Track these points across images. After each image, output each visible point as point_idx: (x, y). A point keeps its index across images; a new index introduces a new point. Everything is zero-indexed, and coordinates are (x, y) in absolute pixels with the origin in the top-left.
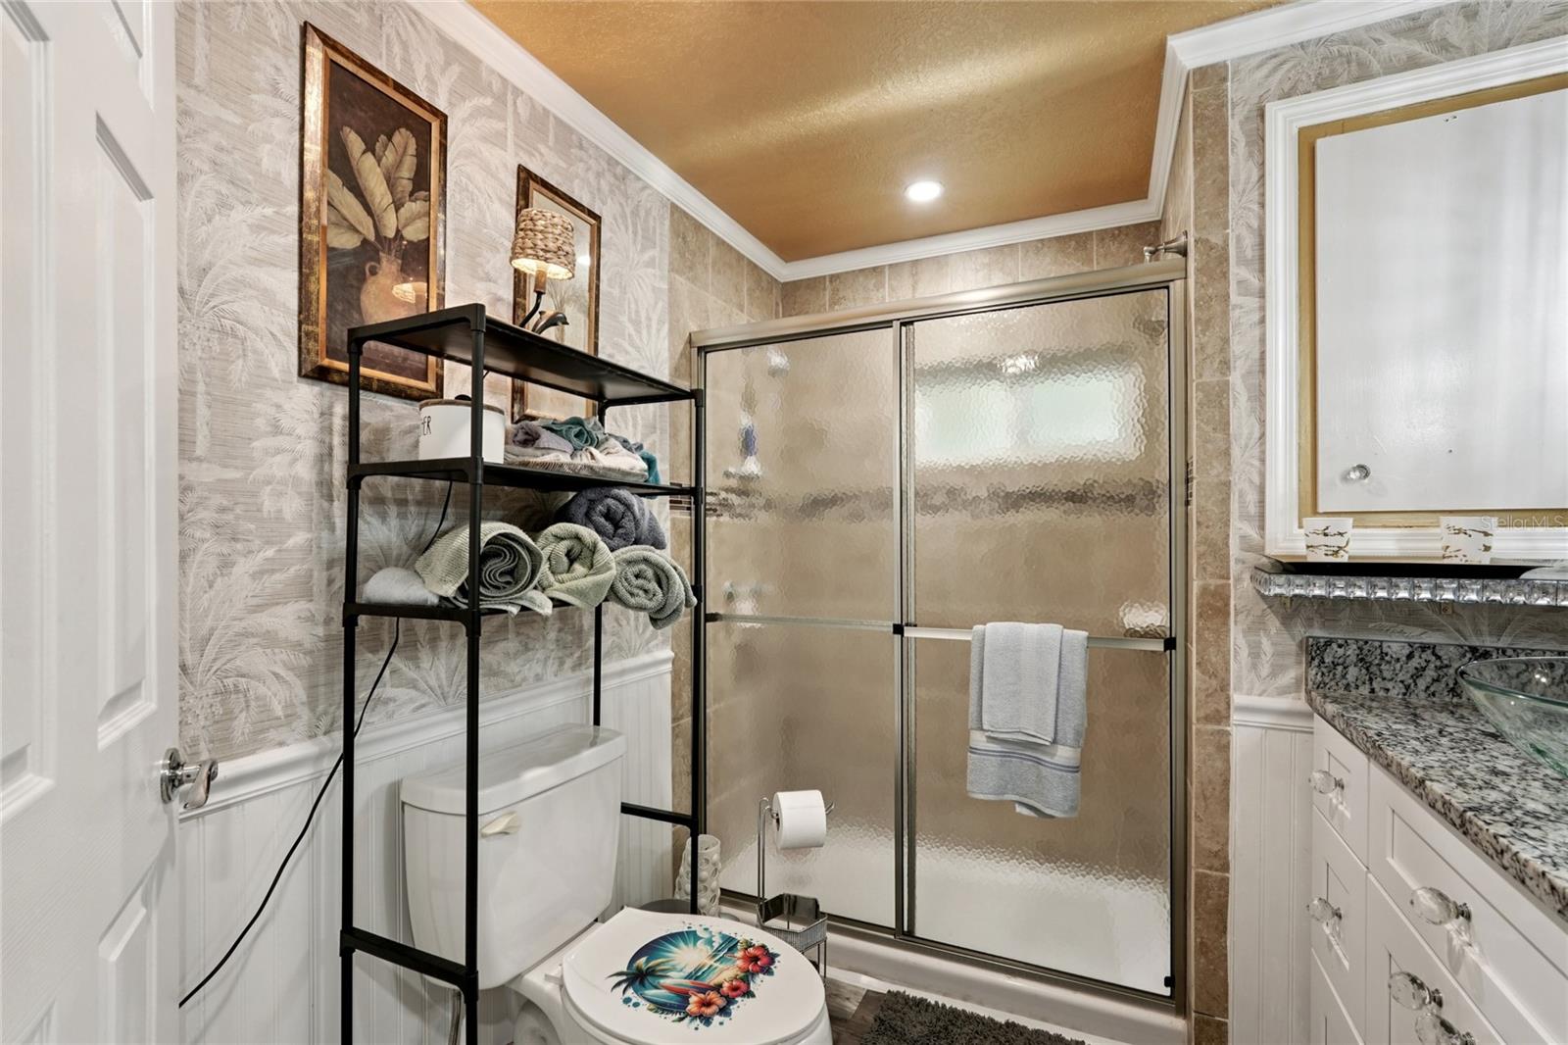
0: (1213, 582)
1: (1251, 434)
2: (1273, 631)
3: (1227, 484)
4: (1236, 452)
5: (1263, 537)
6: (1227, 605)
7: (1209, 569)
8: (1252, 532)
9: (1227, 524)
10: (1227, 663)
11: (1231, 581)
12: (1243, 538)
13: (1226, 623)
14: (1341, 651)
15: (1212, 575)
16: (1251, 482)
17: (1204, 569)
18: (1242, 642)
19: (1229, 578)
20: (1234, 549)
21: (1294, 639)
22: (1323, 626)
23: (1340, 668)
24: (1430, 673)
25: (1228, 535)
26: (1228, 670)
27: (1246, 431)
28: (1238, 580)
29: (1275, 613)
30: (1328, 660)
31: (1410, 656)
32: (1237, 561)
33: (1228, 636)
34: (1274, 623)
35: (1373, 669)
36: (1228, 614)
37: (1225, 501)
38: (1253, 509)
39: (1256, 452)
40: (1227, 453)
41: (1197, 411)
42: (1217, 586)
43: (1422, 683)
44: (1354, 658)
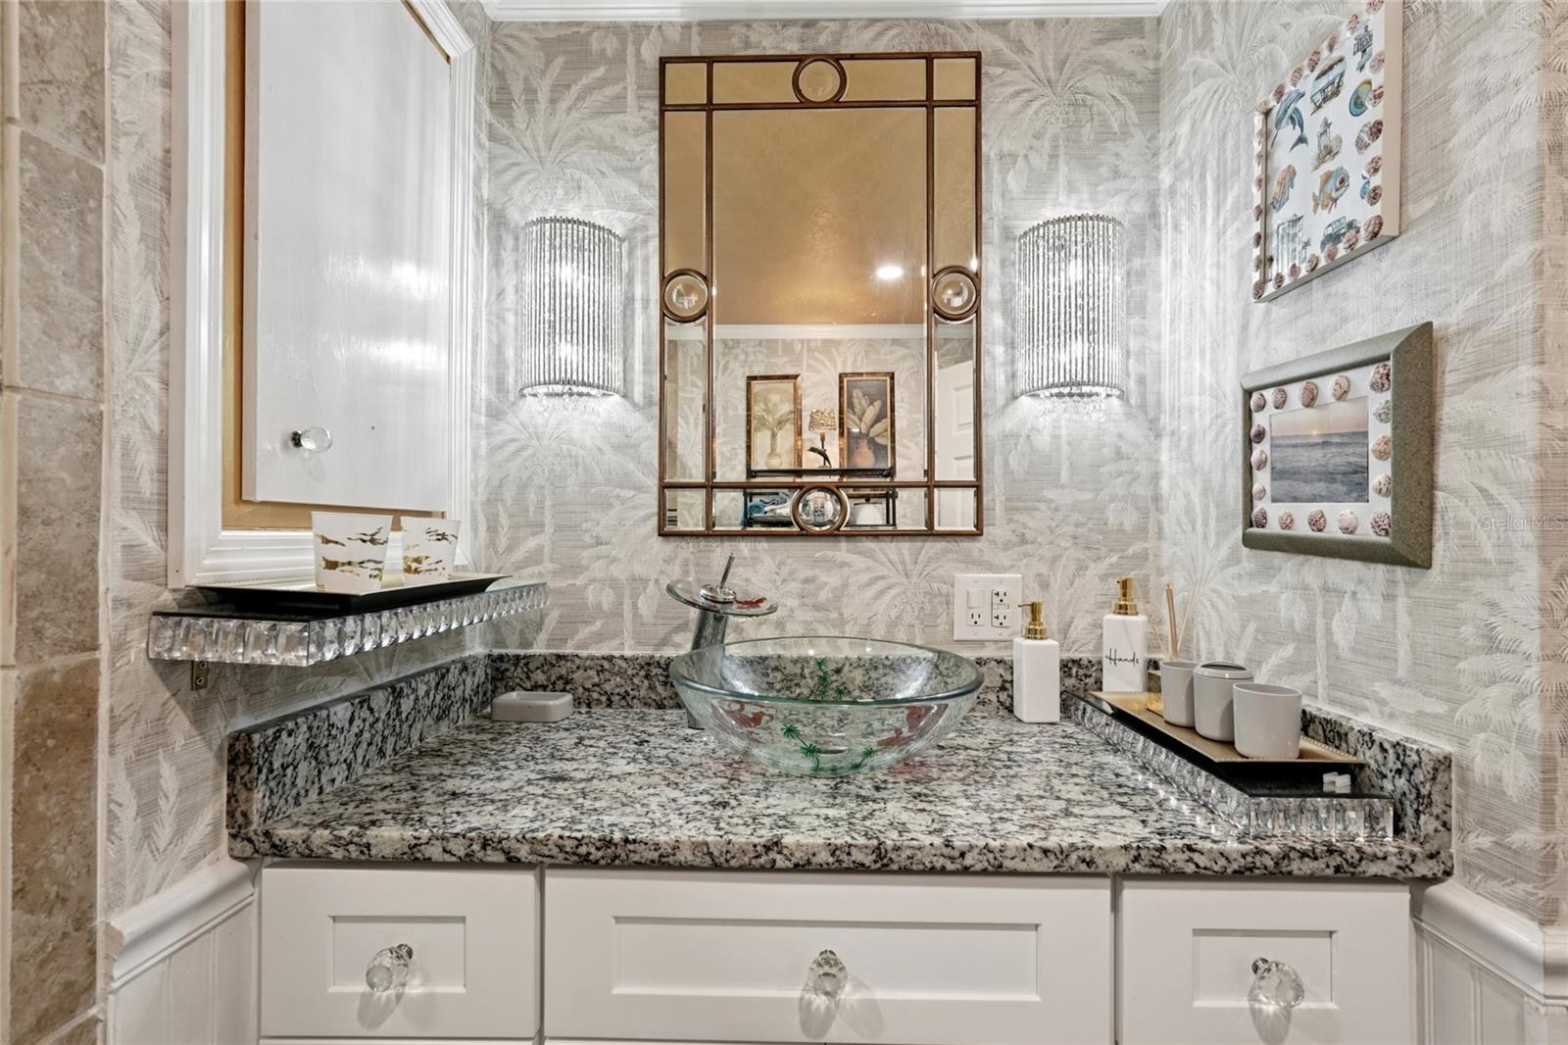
0: (59, 663)
1: (145, 317)
2: (179, 741)
3: (96, 421)
4: (116, 346)
5: (165, 548)
6: (91, 713)
7: (50, 631)
8: (146, 537)
9: (93, 518)
10: (90, 854)
11: (104, 654)
12: (128, 548)
13: (88, 760)
15: (60, 646)
16: (146, 426)
17: (38, 633)
18: (125, 792)
19: (95, 648)
20: (110, 580)
21: (209, 744)
22: (250, 708)
23: (289, 771)
24: (366, 735)
25: (96, 544)
26: (91, 872)
27: (136, 309)
28: (119, 647)
29: (183, 705)
30: (276, 765)
31: (351, 721)
32: (118, 603)
33: (91, 788)
34: (180, 723)
35: (322, 755)
36: (92, 732)
37: (91, 463)
38: (148, 487)
39: (154, 359)
40: (95, 343)
41: (23, 207)
42: (68, 673)
44: (303, 748)
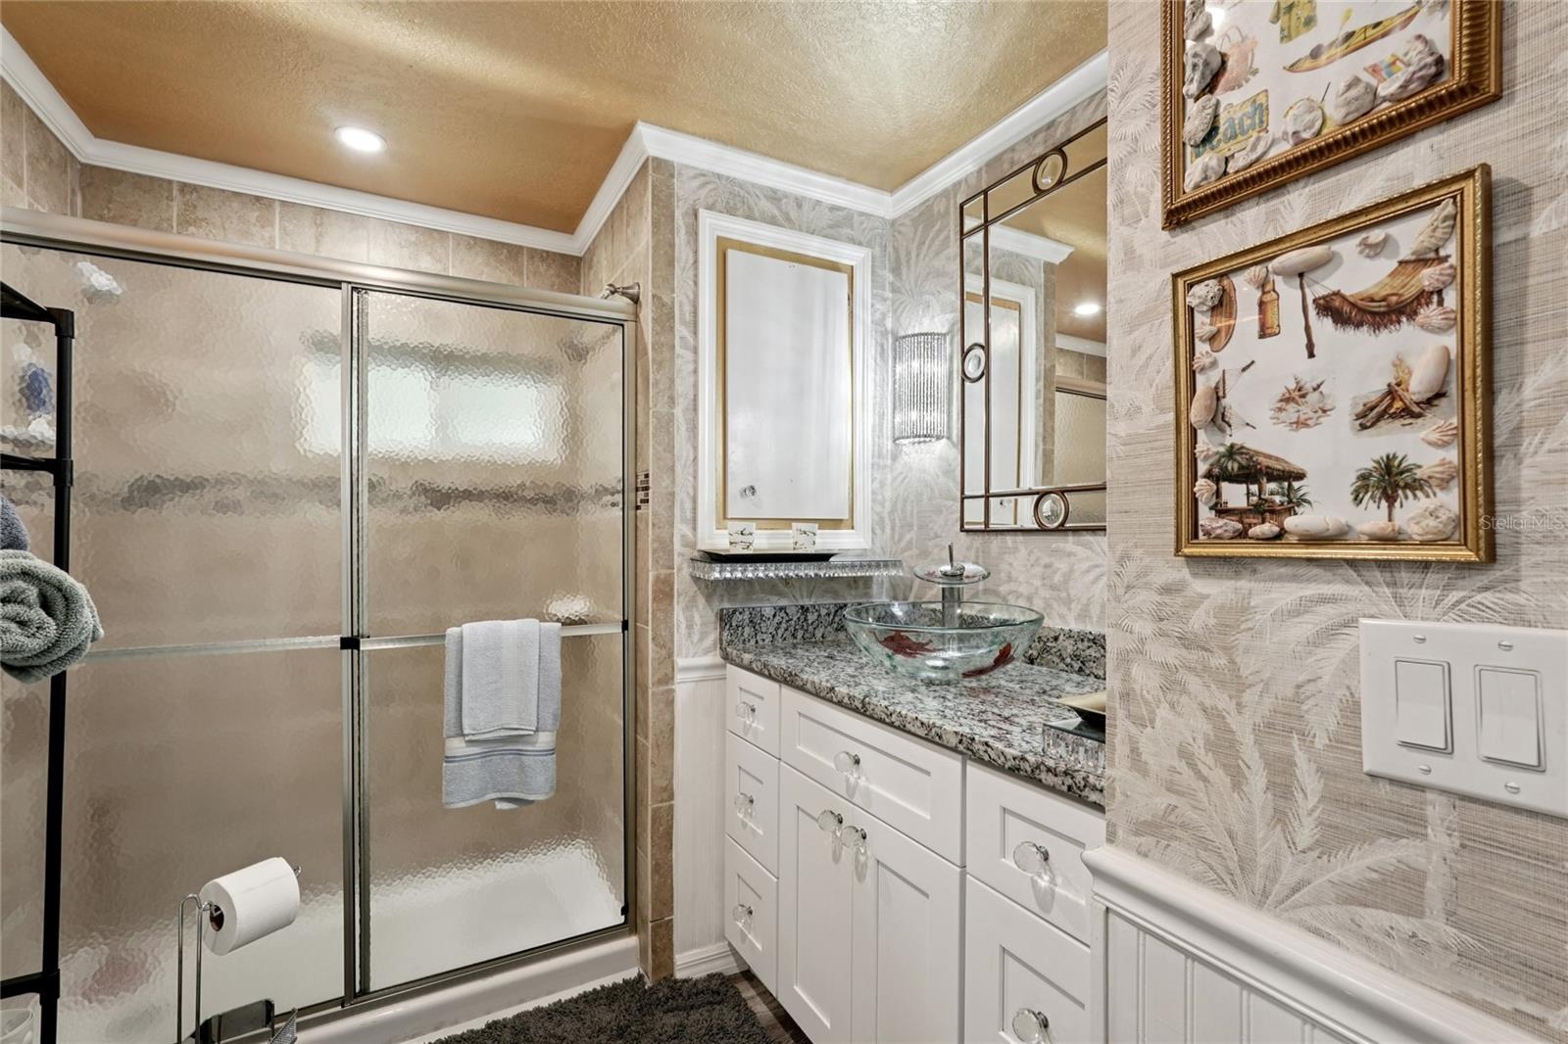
0: (664, 572)
1: (688, 456)
2: (701, 607)
3: (673, 494)
4: (678, 468)
5: (695, 536)
6: (672, 589)
7: (661, 562)
8: (689, 533)
9: (672, 525)
10: (672, 635)
11: (675, 571)
12: (683, 536)
13: (671, 604)
14: (741, 617)
15: (663, 567)
16: (688, 493)
17: (657, 562)
18: (682, 618)
19: (673, 568)
20: (677, 547)
21: (713, 611)
22: (729, 601)
23: (740, 629)
24: (784, 625)
25: (673, 534)
26: (673, 641)
27: (685, 454)
28: (679, 570)
29: (702, 593)
30: (734, 624)
31: (774, 616)
32: (680, 554)
33: (672, 614)
34: (701, 600)
35: (757, 627)
36: (673, 596)
37: (672, 507)
38: (689, 515)
39: (691, 470)
40: (672, 469)
41: (653, 434)
42: (666, 575)
43: (780, 632)
44: (747, 621)
